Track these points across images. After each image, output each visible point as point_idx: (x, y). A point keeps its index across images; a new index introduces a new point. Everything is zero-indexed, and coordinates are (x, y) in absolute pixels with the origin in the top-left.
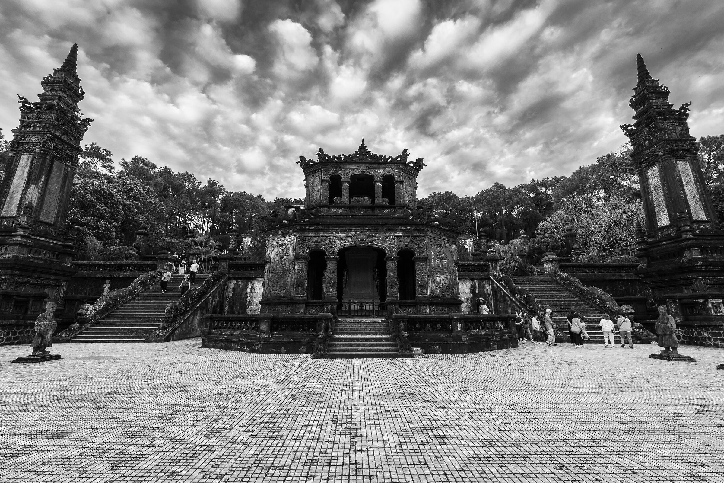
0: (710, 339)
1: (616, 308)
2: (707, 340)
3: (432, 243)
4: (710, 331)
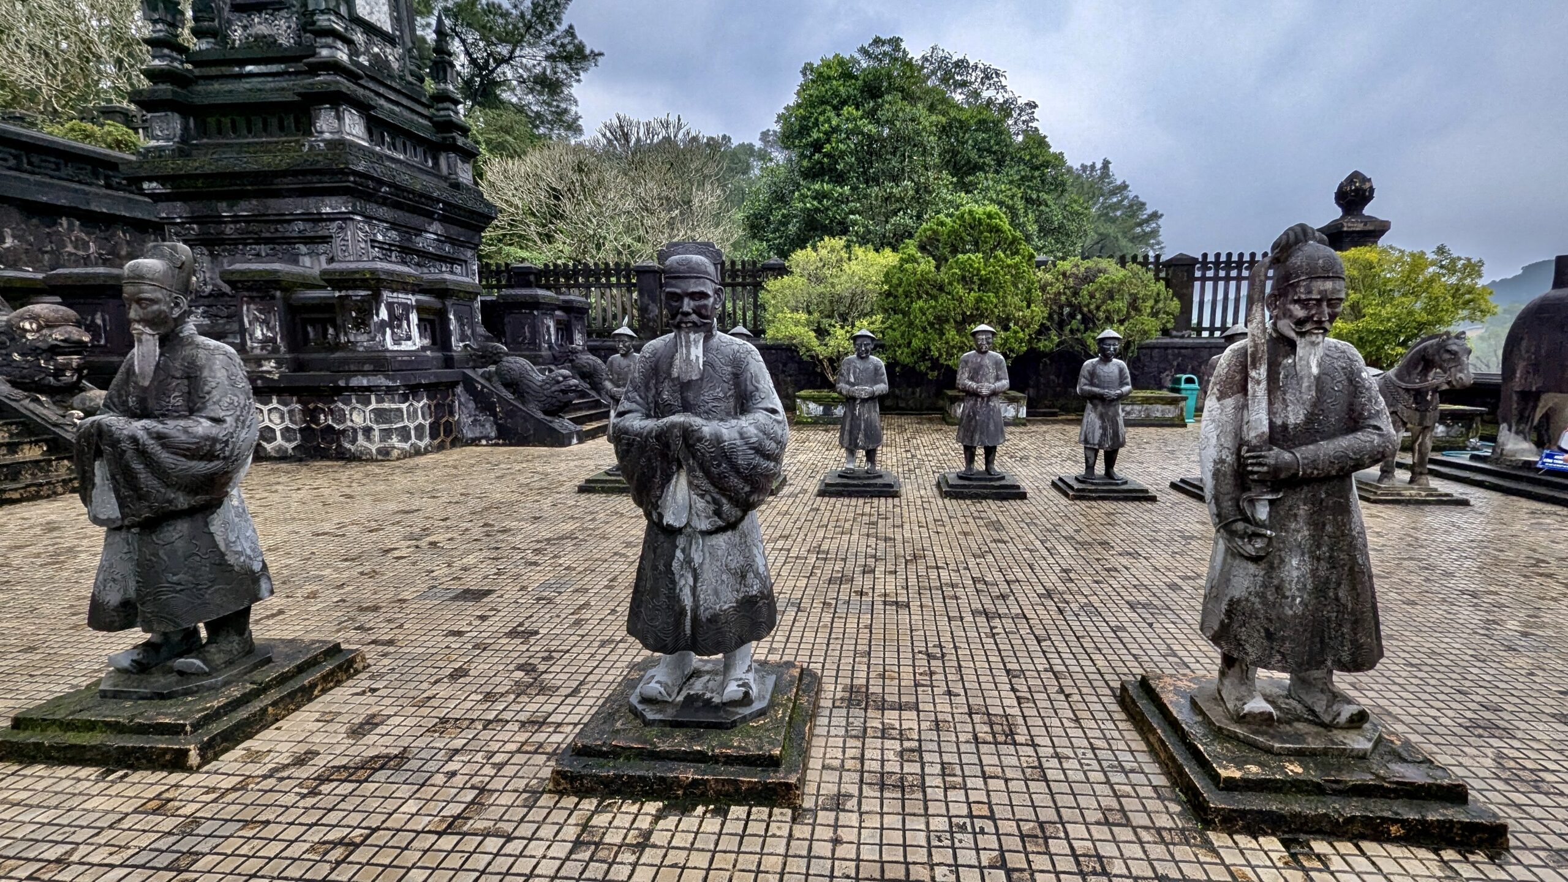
0: (367, 431)
2: (360, 436)
4: (374, 405)
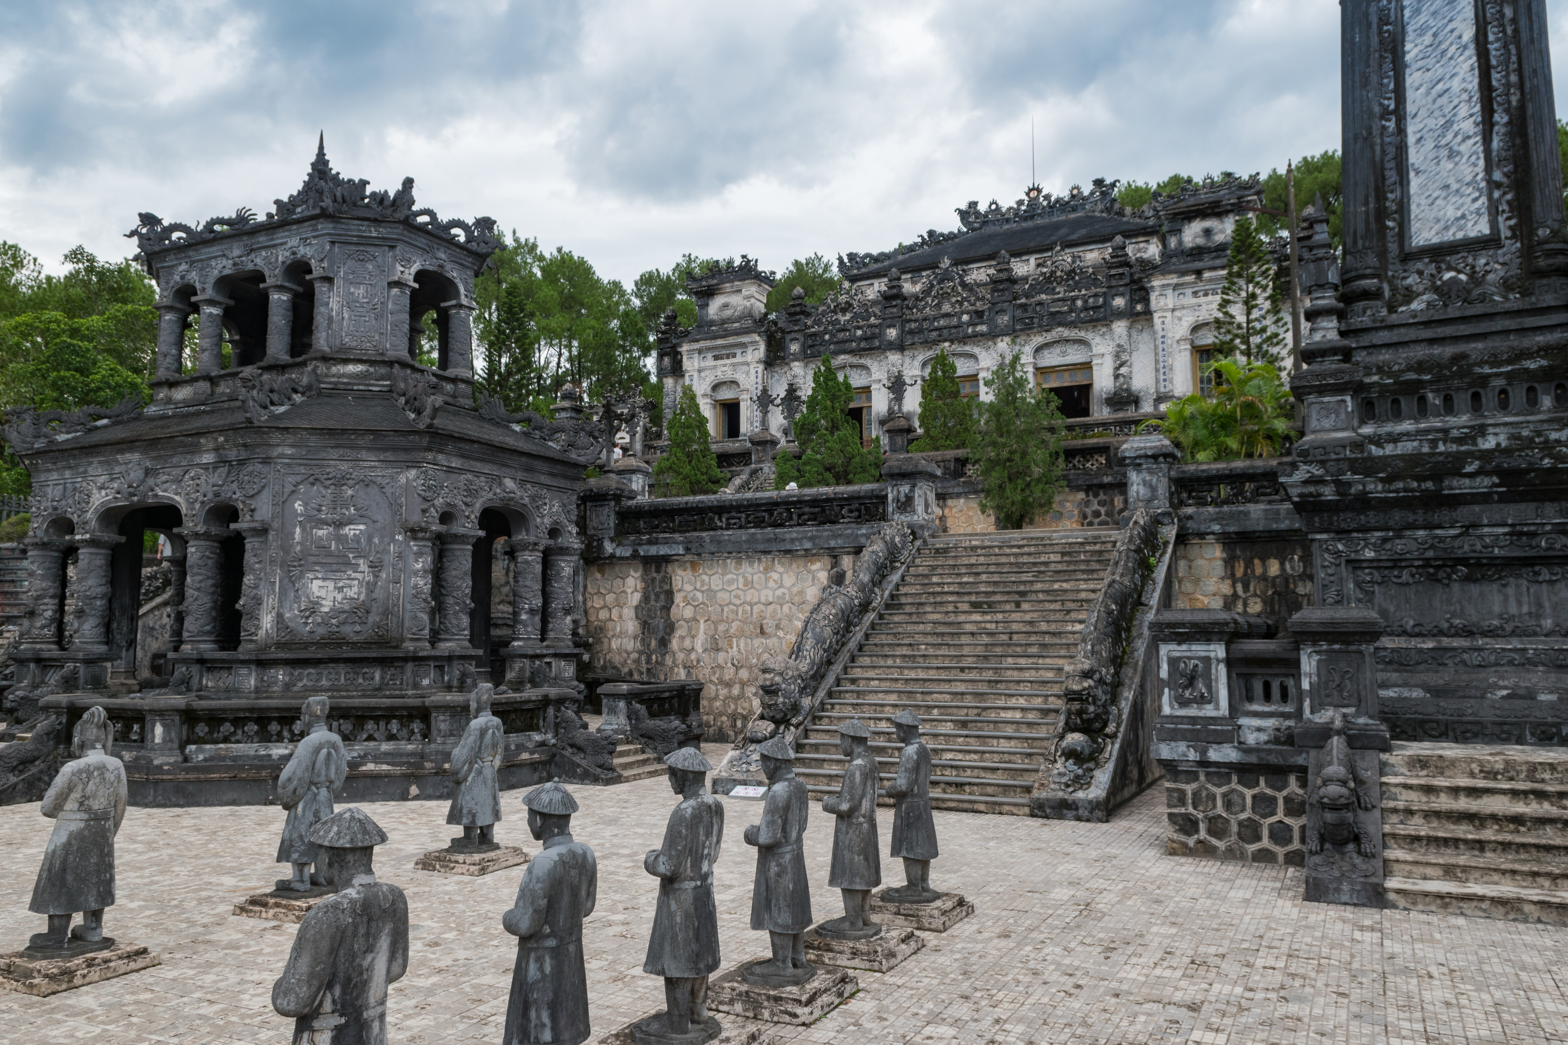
3: (299, 478)
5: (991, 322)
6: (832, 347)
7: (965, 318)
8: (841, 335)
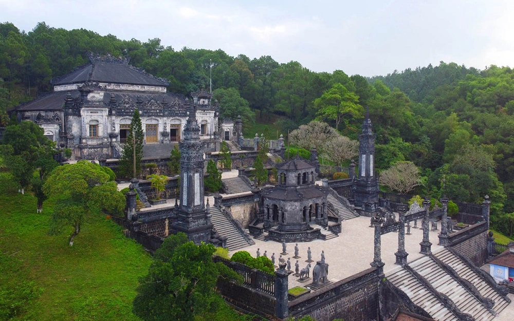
1: (350, 205)
5: (164, 113)
6: (124, 113)
7: (158, 111)
8: (127, 111)
